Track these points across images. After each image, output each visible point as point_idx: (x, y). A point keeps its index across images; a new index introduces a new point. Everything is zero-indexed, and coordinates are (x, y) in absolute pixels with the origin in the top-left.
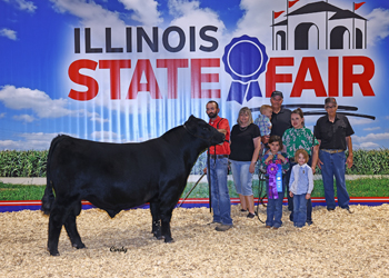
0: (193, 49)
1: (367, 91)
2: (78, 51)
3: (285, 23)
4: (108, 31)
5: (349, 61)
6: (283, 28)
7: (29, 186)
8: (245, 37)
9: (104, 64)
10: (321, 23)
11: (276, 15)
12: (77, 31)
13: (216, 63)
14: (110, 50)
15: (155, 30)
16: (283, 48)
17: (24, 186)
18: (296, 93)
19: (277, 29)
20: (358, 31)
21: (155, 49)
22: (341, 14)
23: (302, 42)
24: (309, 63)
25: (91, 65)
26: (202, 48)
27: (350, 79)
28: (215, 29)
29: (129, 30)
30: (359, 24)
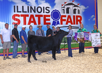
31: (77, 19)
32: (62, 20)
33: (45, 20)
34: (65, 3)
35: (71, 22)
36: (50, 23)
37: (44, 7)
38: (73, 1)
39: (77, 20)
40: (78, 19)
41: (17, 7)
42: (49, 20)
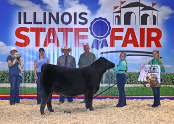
0: (75, 23)
1: (158, 45)
2: (20, 23)
3: (120, 12)
4: (35, 14)
5: (150, 31)
6: (119, 14)
8: (100, 18)
9: (33, 30)
10: (137, 12)
11: (115, 8)
12: (20, 13)
13: (86, 30)
14: (35, 23)
15: (58, 14)
16: (119, 24)
18: (124, 45)
19: (116, 14)
20: (154, 16)
21: (57, 23)
22: (146, 8)
23: (127, 21)
24: (131, 31)
25: (26, 30)
26: (80, 23)
27: (150, 39)
28: (86, 14)
29: (45, 14)
30: (155, 13)
32: (113, 38)
34: (122, 3)
35: (134, 41)
37: (75, 14)
39: (150, 37)
40: (152, 36)
41: (25, 14)
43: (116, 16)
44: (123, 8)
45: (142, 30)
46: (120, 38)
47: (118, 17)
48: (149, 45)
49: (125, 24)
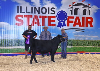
0: (49, 13)
1: (91, 26)
2: (18, 12)
3: (72, 8)
4: (27, 7)
5: (87, 18)
6: (71, 9)
7: (3, 49)
8: (62, 11)
9: (25, 16)
10: (81, 8)
11: (70, 6)
12: (18, 7)
13: (54, 17)
14: (27, 12)
15: (39, 8)
16: (71, 14)
17: (2, 49)
18: (74, 25)
19: (70, 9)
20: (89, 11)
21: (39, 12)
22: (85, 6)
24: (78, 18)
26: (51, 13)
28: (54, 8)
29: (32, 8)
30: (90, 9)
31: (87, 20)
33: (50, 21)
34: (73, 3)
35: (79, 24)
36: (55, 25)
37: (49, 8)
38: (83, 1)
41: (21, 7)
42: (54, 21)
43: (70, 10)
44: (73, 6)
45: (83, 18)
46: (72, 22)
47: (71, 10)
48: (87, 26)
49: (74, 14)
